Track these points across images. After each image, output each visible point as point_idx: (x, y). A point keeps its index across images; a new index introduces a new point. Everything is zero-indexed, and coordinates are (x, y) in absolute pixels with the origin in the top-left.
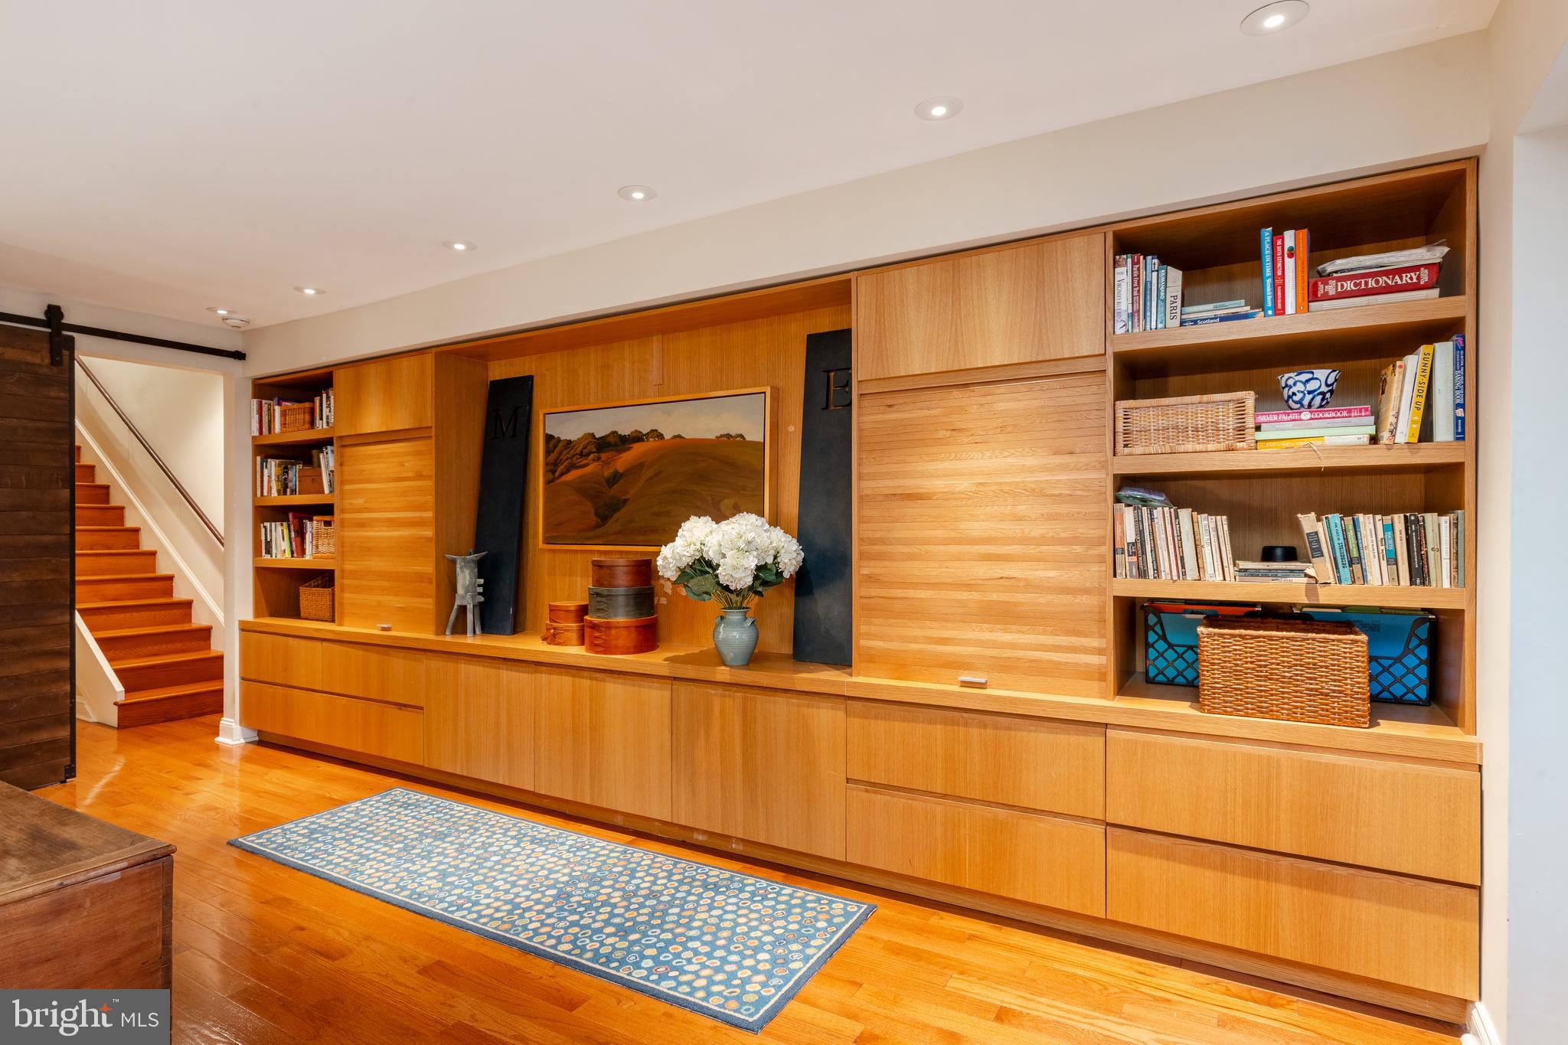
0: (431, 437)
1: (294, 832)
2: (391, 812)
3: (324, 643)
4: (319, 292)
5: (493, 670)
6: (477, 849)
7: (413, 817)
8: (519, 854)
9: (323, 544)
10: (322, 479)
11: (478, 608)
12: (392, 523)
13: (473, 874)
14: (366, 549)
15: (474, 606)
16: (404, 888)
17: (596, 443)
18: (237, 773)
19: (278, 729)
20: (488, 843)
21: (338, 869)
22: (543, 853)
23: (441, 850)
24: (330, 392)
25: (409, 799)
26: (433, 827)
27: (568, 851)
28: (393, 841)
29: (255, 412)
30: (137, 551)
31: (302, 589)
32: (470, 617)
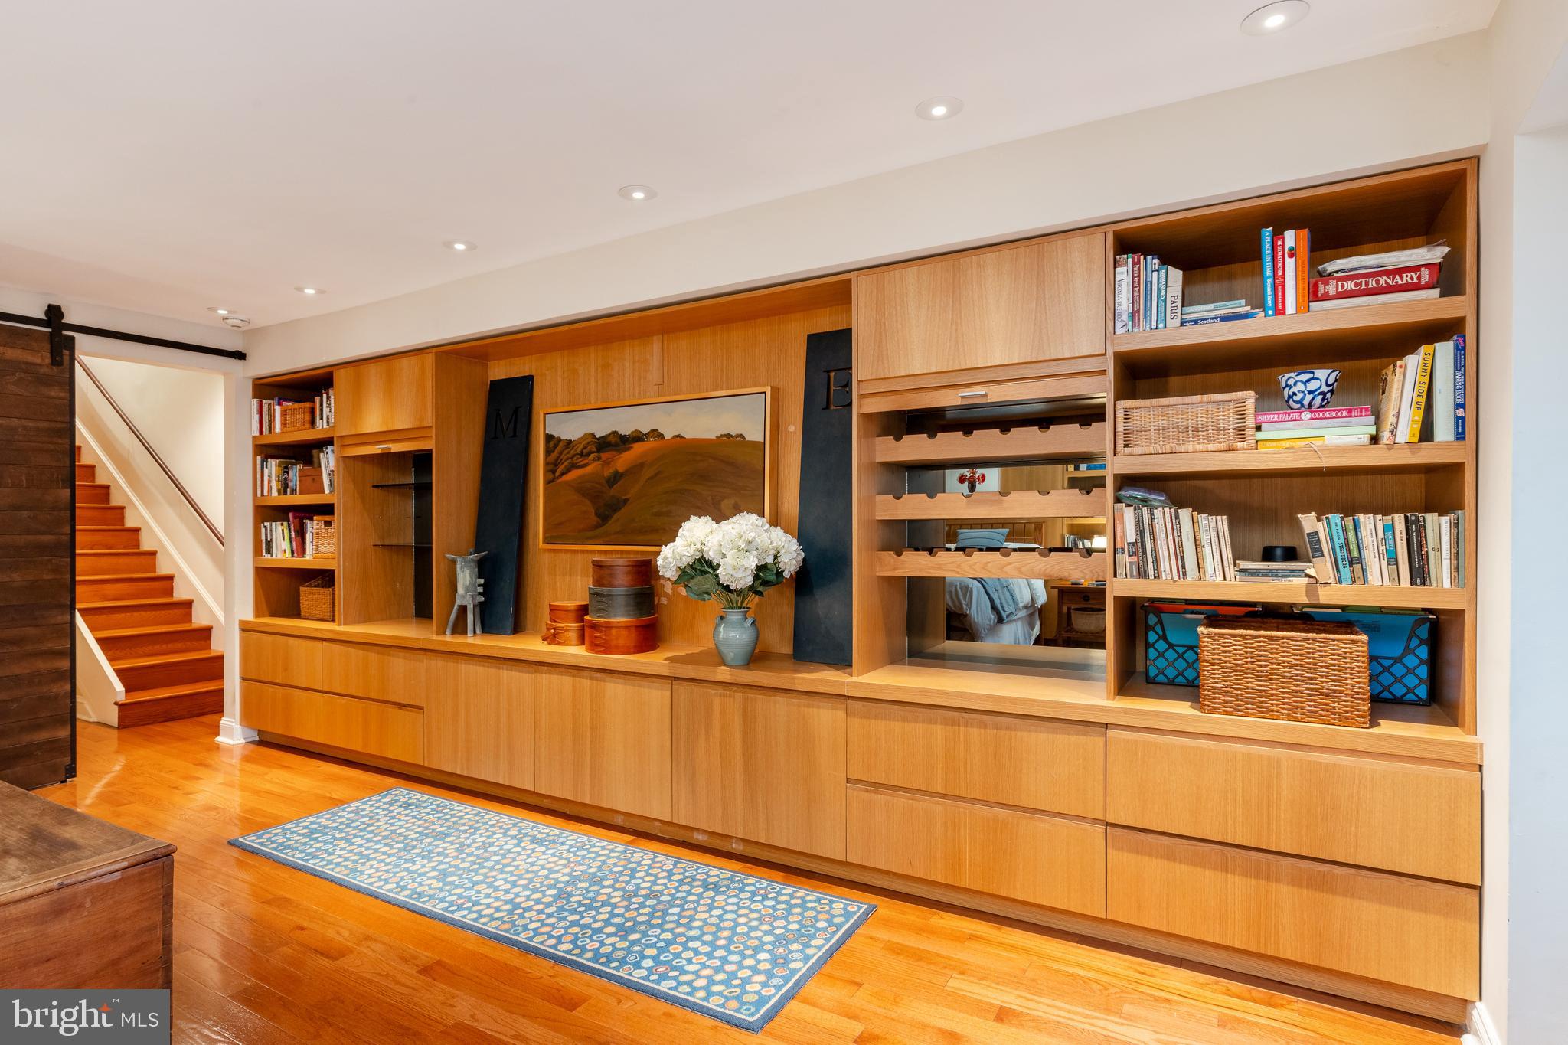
0: (431, 436)
1: (295, 832)
2: (391, 812)
3: (325, 643)
4: (319, 292)
5: (494, 670)
6: (477, 848)
7: (414, 817)
8: (519, 854)
9: (324, 544)
10: (322, 479)
11: (478, 608)
13: (473, 874)
15: (474, 606)
16: (404, 888)
17: (596, 442)
18: (237, 772)
19: (278, 728)
20: (489, 843)
21: (338, 869)
22: (544, 853)
23: (441, 850)
24: (331, 392)
25: (410, 798)
26: (433, 827)
27: (568, 851)
28: (393, 841)
29: (256, 412)
30: (137, 551)
31: (302, 589)
32: (470, 617)
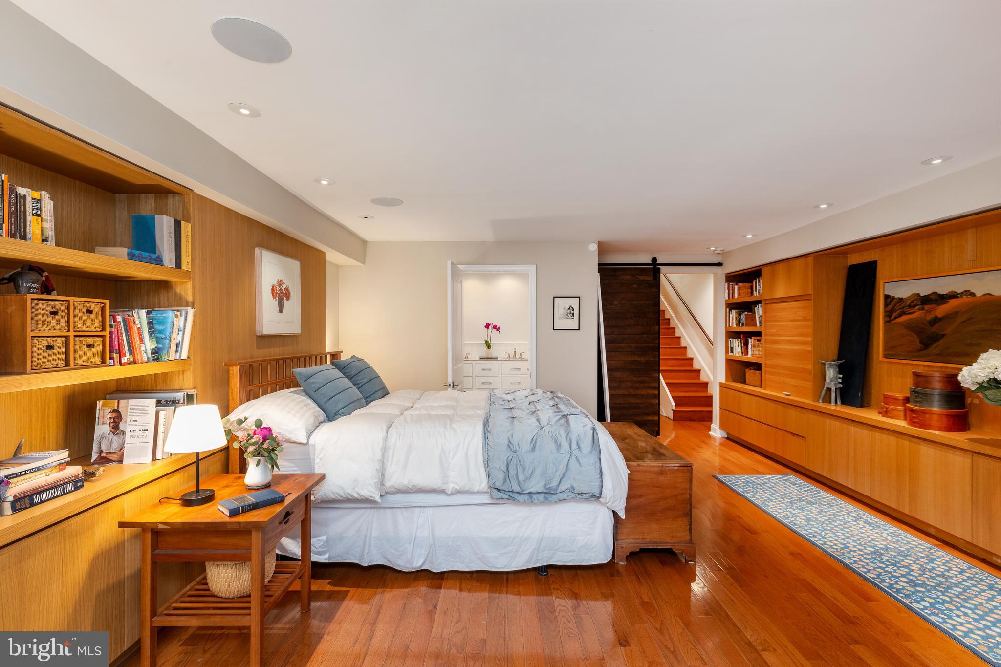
0: (811, 299)
1: (740, 480)
2: (786, 484)
3: (756, 397)
4: (754, 235)
5: (845, 425)
6: (830, 515)
7: (797, 490)
8: (855, 525)
9: (756, 350)
10: (756, 319)
11: (839, 390)
12: (790, 342)
13: (825, 525)
14: (777, 354)
15: (836, 389)
16: (787, 518)
17: (920, 299)
18: (718, 449)
19: (735, 434)
20: (837, 515)
21: (757, 501)
22: (871, 530)
23: (809, 509)
24: (760, 278)
25: (796, 481)
26: (807, 498)
27: (888, 534)
28: (785, 497)
29: (727, 289)
30: (679, 347)
31: (746, 370)
32: (833, 395)
